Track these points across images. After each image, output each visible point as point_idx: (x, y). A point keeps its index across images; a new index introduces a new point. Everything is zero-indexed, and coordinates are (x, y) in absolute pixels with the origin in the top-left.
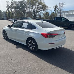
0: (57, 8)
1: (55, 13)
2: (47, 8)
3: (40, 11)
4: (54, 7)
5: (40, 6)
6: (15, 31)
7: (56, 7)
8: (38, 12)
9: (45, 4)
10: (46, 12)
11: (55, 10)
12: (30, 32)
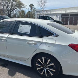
0: (33, 7)
1: (32, 12)
2: (23, 6)
3: (15, 8)
4: (29, 5)
5: (14, 3)
6: (2, 40)
7: (31, 6)
8: (13, 10)
9: (20, 1)
10: (22, 10)
11: (31, 8)
12: (42, 43)
